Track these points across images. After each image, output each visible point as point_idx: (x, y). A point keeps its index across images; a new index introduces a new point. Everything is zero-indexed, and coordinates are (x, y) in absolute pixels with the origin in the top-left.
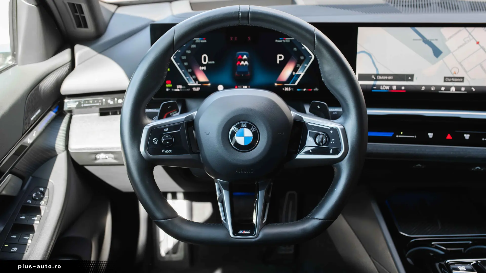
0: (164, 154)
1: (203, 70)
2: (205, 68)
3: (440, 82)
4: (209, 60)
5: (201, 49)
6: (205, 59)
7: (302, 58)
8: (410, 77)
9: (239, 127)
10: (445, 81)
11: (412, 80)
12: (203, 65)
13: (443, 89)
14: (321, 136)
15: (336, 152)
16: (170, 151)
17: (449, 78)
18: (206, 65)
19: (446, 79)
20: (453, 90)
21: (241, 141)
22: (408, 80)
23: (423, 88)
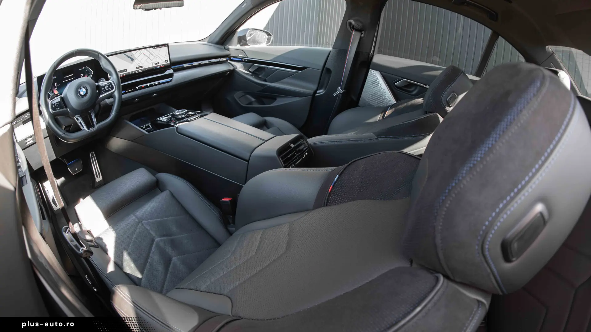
0: (57, 110)
1: (56, 89)
2: (57, 88)
3: (136, 69)
4: (58, 85)
5: (55, 81)
6: (56, 84)
7: (89, 73)
8: (126, 70)
9: (81, 88)
10: (137, 69)
11: (127, 71)
12: (56, 87)
13: (137, 71)
14: (106, 86)
15: (112, 89)
16: (59, 109)
17: (138, 67)
18: (57, 87)
19: (137, 68)
20: (140, 71)
21: (82, 93)
22: (125, 71)
23: (131, 73)
